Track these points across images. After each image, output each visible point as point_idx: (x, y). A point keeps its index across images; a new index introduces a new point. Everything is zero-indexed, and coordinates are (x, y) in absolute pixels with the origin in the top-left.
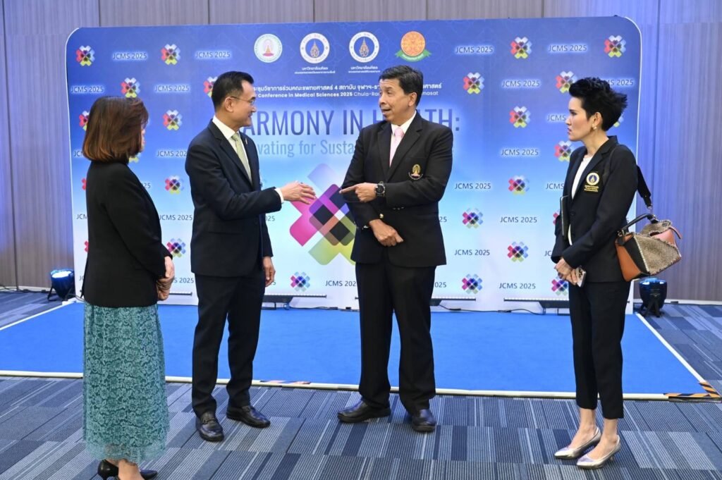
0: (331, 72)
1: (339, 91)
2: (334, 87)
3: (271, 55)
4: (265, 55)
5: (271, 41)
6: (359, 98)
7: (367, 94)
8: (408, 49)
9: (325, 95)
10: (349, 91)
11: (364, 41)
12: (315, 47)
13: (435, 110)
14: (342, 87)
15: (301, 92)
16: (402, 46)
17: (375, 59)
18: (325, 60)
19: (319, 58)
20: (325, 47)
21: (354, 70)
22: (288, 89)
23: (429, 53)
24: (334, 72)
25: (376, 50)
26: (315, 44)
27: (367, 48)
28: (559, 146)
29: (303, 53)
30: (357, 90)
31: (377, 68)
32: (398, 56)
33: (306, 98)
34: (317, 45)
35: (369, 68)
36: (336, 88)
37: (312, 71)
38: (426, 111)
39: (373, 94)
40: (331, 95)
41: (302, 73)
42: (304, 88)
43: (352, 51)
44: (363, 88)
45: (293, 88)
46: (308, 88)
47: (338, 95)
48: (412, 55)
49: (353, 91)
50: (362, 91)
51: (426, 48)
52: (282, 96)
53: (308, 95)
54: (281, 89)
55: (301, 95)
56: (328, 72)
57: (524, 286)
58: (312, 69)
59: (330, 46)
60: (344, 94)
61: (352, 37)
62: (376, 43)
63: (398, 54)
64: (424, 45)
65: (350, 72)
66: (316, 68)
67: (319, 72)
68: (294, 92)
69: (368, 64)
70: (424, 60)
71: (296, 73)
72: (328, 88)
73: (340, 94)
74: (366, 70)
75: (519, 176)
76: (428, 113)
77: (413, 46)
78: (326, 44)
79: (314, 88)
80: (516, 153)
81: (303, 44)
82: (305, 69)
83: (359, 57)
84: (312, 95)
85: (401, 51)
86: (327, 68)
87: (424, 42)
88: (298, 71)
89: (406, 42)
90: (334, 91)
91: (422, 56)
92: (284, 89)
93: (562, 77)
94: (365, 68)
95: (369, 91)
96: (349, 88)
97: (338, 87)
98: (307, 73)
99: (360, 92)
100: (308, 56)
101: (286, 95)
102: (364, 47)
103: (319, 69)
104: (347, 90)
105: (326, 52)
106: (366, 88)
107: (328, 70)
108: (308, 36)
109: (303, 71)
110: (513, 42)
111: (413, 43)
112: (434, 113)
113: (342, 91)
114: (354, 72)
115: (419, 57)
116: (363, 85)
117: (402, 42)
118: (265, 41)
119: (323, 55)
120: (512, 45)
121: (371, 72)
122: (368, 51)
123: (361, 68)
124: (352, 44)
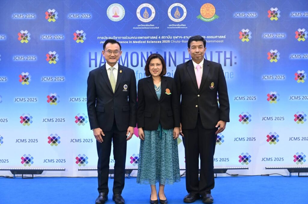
0: (156, 28)
1: (161, 40)
2: (158, 37)
3: (118, 16)
4: (114, 16)
5: (118, 8)
6: (174, 44)
7: (179, 42)
8: (204, 14)
9: (153, 42)
10: (168, 40)
11: (177, 9)
12: (146, 12)
13: (222, 52)
14: (163, 37)
15: (137, 40)
16: (201, 12)
17: (184, 20)
18: (152, 20)
19: (149, 19)
20: (152, 12)
21: (171, 26)
22: (129, 38)
23: (218, 17)
24: (158, 28)
25: (185, 14)
26: (146, 10)
27: (179, 13)
28: (297, 73)
29: (139, 15)
30: (173, 39)
31: (185, 25)
32: (198, 18)
33: (140, 44)
34: (147, 11)
35: (180, 25)
36: (159, 38)
37: (144, 27)
38: (216, 52)
39: (183, 41)
40: (156, 42)
41: (138, 28)
42: (139, 38)
43: (170, 15)
44: (177, 37)
45: (132, 38)
46: (141, 38)
47: (161, 42)
48: (208, 18)
49: (170, 39)
50: (176, 40)
51: (216, 13)
52: (125, 42)
53: (142, 42)
54: (124, 38)
55: (137, 42)
56: (154, 28)
57: (277, 159)
58: (144, 25)
59: (156, 12)
60: (164, 42)
61: (170, 6)
62: (185, 10)
63: (198, 17)
64: (214, 12)
65: (168, 28)
66: (147, 25)
67: (148, 28)
68: (132, 40)
69: (180, 23)
70: (215, 21)
71: (134, 28)
72: (154, 38)
73: (162, 42)
74: (179, 27)
75: (273, 92)
76: (217, 54)
77: (208, 12)
78: (153, 10)
79: (145, 38)
80: (271, 78)
81: (138, 10)
82: (139, 25)
83: (174, 19)
84: (144, 42)
85: (200, 15)
86: (154, 25)
87: (214, 10)
88: (135, 27)
89: (203, 10)
90: (158, 40)
91: (214, 18)
92: (126, 38)
93: (299, 32)
94: (178, 25)
95: (180, 39)
96: (167, 37)
97: (161, 37)
98: (141, 28)
99: (175, 40)
100: (142, 18)
101: (127, 42)
102: (177, 12)
103: (149, 25)
104: (166, 39)
105: (153, 15)
106: (178, 38)
107: (154, 27)
108: (142, 5)
109: (138, 27)
110: (269, 11)
111: (208, 10)
112: (221, 54)
113: (164, 39)
114: (171, 28)
115: (212, 19)
116: (176, 36)
117: (201, 10)
118: (114, 8)
119: (151, 17)
120: (268, 12)
121: (182, 28)
122: (179, 15)
123: (175, 25)
124: (170, 10)
